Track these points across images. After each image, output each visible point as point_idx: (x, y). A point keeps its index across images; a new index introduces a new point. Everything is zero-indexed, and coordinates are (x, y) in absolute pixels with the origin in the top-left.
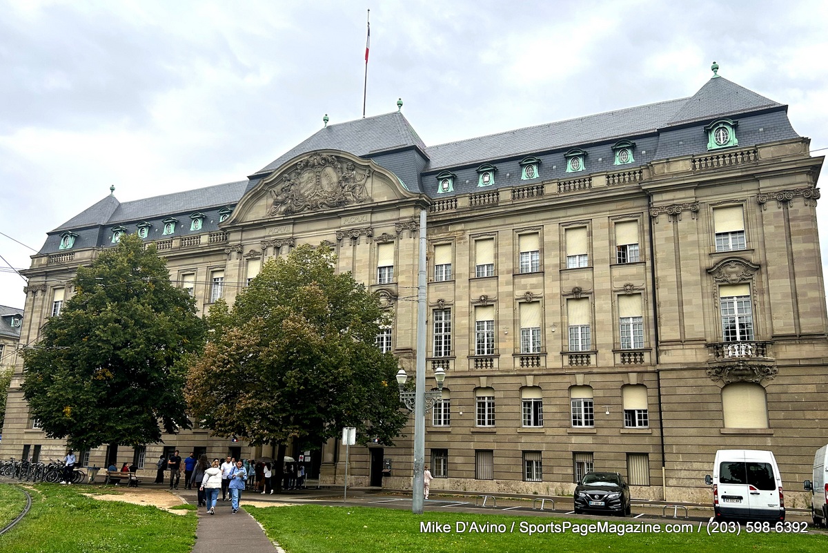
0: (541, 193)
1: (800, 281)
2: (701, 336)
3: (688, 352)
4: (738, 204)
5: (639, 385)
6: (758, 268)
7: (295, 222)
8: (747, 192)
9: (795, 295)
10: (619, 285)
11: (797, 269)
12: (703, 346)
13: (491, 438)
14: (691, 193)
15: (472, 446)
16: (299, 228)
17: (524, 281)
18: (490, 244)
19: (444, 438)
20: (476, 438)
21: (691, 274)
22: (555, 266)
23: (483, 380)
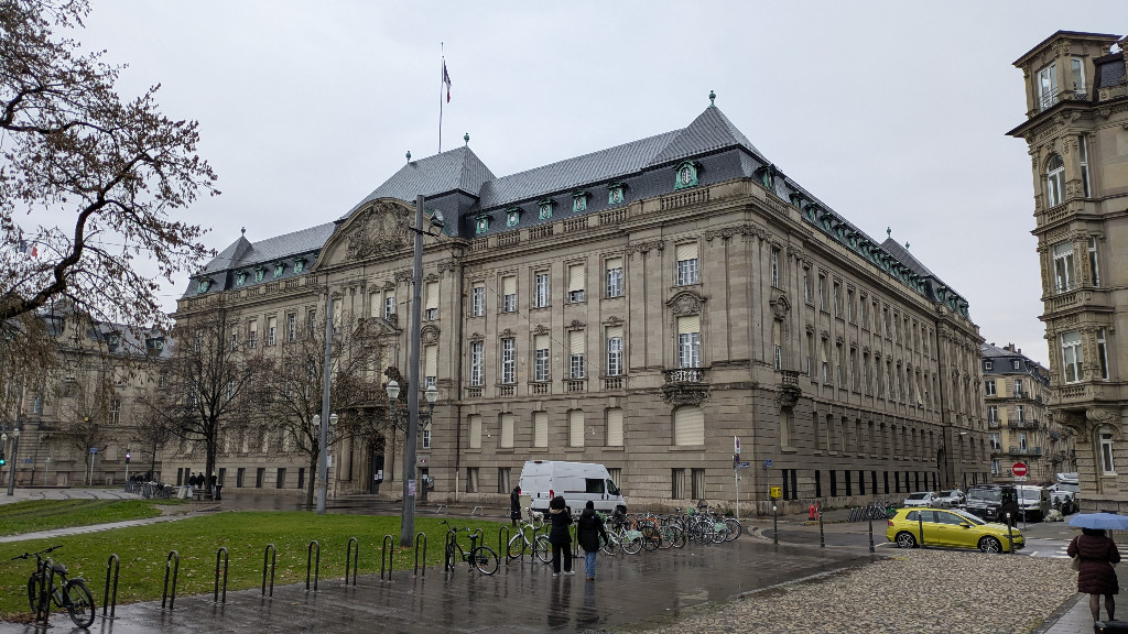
0: (551, 233)
1: (733, 312)
2: (660, 364)
3: (649, 378)
4: (693, 241)
5: (617, 408)
6: (705, 300)
7: (364, 265)
8: (698, 229)
9: (729, 326)
10: (605, 318)
11: (732, 301)
12: (659, 373)
13: (510, 457)
14: (658, 231)
15: (496, 464)
16: (369, 270)
17: (538, 315)
18: (514, 281)
19: (477, 458)
20: (501, 457)
21: (655, 308)
22: (560, 300)
23: (505, 405)
